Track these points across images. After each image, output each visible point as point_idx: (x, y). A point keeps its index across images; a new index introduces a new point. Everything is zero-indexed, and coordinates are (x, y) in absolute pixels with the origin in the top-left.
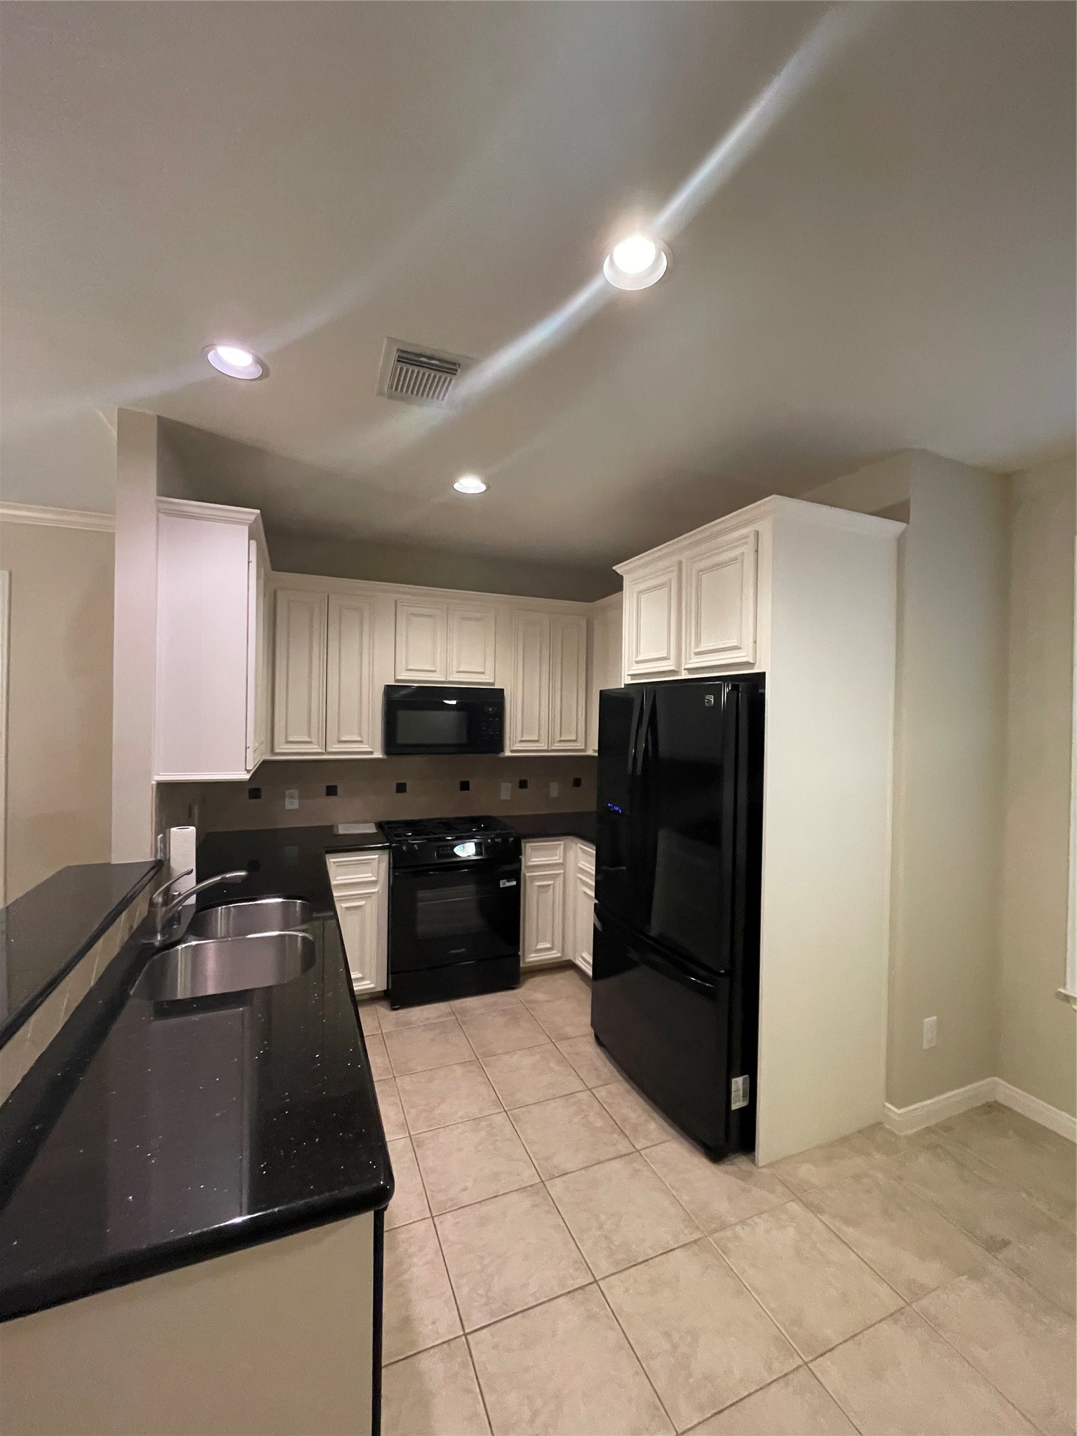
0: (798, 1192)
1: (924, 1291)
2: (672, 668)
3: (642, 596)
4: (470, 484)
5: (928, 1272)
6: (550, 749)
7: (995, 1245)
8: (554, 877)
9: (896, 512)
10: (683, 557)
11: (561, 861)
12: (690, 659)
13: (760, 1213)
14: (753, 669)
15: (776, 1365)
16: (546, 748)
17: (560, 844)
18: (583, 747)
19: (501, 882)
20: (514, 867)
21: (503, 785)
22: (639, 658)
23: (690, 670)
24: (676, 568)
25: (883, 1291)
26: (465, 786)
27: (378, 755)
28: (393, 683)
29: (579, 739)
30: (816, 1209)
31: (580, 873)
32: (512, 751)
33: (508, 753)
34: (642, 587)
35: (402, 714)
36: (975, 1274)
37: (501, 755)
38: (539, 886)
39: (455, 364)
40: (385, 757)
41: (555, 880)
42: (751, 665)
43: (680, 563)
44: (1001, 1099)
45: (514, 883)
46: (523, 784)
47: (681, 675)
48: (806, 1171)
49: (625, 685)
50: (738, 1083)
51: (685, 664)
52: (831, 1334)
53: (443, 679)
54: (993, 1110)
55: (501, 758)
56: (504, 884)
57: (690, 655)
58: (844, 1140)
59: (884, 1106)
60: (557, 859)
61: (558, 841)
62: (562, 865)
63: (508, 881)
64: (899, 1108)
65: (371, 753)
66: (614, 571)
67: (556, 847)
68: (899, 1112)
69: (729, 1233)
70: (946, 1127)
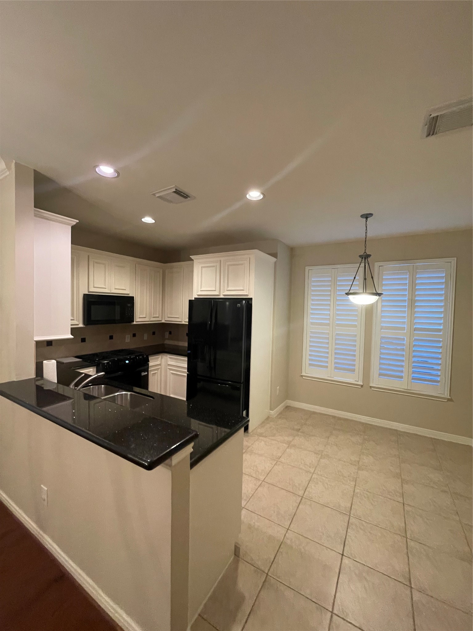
0: (261, 435)
1: (291, 442)
2: (218, 294)
3: (203, 269)
4: (148, 220)
5: (290, 439)
6: (150, 320)
7: (298, 430)
8: (157, 369)
9: (274, 255)
10: (222, 259)
11: (160, 363)
12: (225, 292)
13: (255, 441)
14: (248, 296)
15: (273, 464)
16: (148, 320)
17: (160, 357)
18: (161, 319)
19: (142, 373)
20: (146, 367)
21: (127, 336)
22: (202, 289)
23: (224, 295)
24: (219, 262)
25: (285, 445)
26: (111, 338)
27: (81, 325)
28: (87, 293)
29: (160, 317)
30: (266, 437)
31: (168, 366)
32: (136, 322)
33: (135, 323)
34: (203, 265)
35: (93, 307)
36: (298, 435)
37: (132, 323)
38: (153, 374)
39: (188, 196)
40: (84, 326)
41: (158, 371)
42: (247, 295)
43: (220, 261)
44: (288, 405)
45: (146, 373)
46: (134, 335)
47: (220, 296)
48: (259, 431)
49: (195, 298)
50: (244, 412)
51: (223, 293)
52: (280, 455)
53: (109, 292)
54: (287, 408)
55: (132, 325)
56: (143, 374)
57: (225, 291)
58: (263, 422)
59: (269, 412)
60: (158, 363)
61: (159, 355)
62: (160, 365)
63: (144, 373)
64: (273, 411)
65: (78, 325)
66: (190, 258)
67: (158, 358)
68: (273, 412)
69: (251, 447)
70: (281, 413)
